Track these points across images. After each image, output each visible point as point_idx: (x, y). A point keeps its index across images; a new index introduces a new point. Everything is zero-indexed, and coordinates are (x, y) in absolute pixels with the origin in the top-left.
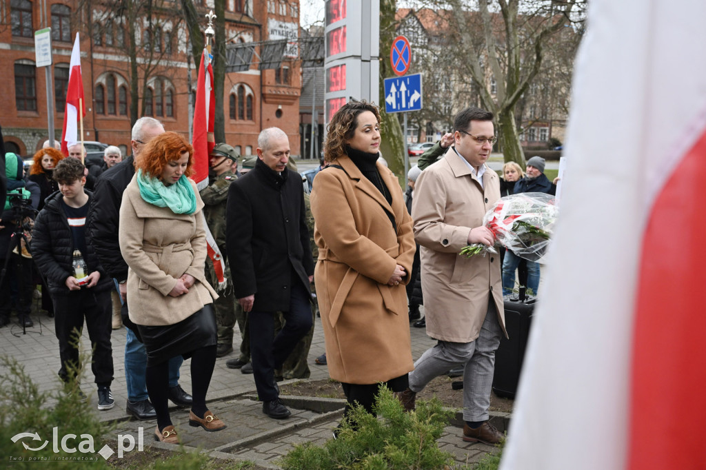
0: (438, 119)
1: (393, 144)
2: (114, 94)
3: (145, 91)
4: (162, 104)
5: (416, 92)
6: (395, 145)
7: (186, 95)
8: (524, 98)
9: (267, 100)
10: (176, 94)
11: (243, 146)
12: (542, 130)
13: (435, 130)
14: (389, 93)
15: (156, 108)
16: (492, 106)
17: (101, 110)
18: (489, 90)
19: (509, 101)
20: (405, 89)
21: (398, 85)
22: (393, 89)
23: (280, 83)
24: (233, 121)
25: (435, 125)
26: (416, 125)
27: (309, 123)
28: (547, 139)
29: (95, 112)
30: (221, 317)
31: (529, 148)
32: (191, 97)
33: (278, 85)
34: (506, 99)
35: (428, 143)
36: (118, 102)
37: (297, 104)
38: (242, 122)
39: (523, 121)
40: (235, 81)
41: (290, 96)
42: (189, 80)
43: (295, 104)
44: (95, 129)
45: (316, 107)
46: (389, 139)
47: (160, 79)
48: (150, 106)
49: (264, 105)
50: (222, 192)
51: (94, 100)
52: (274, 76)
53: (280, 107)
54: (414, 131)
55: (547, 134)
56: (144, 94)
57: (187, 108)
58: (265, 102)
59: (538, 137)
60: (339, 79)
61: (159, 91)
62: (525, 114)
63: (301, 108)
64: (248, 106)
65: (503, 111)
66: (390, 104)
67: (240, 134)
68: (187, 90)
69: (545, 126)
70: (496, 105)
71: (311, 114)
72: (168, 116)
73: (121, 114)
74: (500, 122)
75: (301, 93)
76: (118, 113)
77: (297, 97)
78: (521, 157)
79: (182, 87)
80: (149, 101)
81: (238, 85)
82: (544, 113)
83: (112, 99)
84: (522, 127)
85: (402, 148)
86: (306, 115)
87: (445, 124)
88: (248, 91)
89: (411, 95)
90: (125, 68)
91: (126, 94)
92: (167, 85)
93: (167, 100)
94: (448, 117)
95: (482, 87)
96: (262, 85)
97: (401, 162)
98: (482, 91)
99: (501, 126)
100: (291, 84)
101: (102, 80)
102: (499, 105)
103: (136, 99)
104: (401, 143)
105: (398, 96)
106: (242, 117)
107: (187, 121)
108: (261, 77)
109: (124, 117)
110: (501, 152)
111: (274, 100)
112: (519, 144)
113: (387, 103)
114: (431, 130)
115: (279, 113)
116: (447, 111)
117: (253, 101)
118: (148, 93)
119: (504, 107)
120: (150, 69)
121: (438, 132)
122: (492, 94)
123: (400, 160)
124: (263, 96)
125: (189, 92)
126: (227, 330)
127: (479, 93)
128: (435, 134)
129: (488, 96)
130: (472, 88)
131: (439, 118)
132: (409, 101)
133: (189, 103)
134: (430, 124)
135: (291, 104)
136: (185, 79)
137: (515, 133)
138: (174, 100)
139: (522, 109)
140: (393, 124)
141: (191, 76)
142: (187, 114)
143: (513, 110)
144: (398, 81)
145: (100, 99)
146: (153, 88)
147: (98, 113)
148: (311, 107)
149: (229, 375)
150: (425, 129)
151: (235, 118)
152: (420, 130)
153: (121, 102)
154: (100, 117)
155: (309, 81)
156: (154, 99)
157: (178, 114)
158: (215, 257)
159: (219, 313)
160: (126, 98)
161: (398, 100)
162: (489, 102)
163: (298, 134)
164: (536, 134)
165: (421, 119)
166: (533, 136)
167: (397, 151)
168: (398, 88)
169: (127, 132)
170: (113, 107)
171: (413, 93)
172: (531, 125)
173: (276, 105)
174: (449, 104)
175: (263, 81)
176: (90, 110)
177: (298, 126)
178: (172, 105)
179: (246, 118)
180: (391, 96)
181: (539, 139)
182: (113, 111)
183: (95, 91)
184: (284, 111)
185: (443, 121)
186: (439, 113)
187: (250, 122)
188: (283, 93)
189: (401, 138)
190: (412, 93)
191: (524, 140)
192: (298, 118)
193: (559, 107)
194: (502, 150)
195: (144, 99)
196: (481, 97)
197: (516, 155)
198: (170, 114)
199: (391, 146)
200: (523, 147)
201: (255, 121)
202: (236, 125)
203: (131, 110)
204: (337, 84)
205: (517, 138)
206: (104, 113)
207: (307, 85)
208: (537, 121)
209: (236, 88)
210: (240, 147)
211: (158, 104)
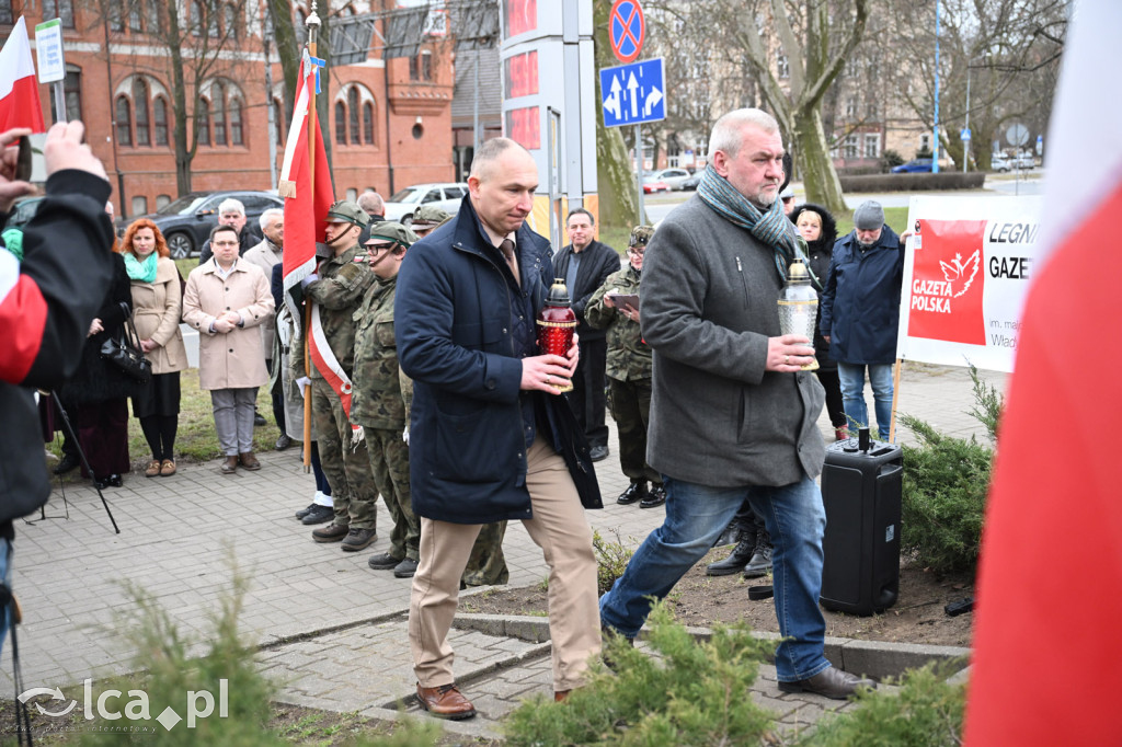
0: (689, 128)
1: (613, 176)
2: (147, 111)
3: (196, 105)
4: (224, 125)
5: (654, 89)
6: (618, 178)
7: (265, 107)
8: (836, 85)
9: (397, 109)
10: (247, 107)
11: (359, 188)
12: (868, 139)
13: (683, 148)
14: (607, 92)
15: (215, 131)
16: (782, 104)
17: (126, 139)
18: (775, 75)
19: (812, 93)
20: (637, 85)
21: (624, 78)
22: (616, 86)
23: (417, 79)
24: (342, 148)
25: (682, 138)
26: (651, 139)
27: (469, 144)
28: (878, 155)
29: (117, 143)
30: (355, 486)
31: (847, 172)
32: (272, 110)
33: (417, 82)
34: (805, 90)
35: (670, 169)
36: (152, 125)
37: (448, 112)
38: (356, 148)
39: (836, 124)
40: (343, 80)
41: (436, 100)
42: (267, 82)
43: (444, 115)
44: (118, 172)
45: (479, 118)
46: (607, 167)
47: (221, 84)
48: (205, 129)
49: (391, 116)
50: (354, 286)
51: (114, 123)
52: (407, 68)
53: (419, 120)
54: (646, 150)
55: (879, 147)
56: (196, 110)
57: (267, 129)
58: (395, 112)
59: (862, 152)
60: (526, 75)
61: (220, 104)
62: (840, 113)
63: (454, 119)
64: (366, 121)
65: (802, 109)
66: (611, 111)
67: (355, 169)
68: (265, 99)
69: (872, 131)
70: (789, 99)
71: (472, 129)
72: (235, 144)
73: (159, 144)
74: (796, 129)
75: (454, 94)
76: (154, 142)
77: (446, 101)
78: (834, 188)
79: (257, 95)
80: (204, 121)
81: (348, 86)
82: (871, 111)
83: (143, 120)
84: (835, 136)
85: (630, 182)
86: (462, 131)
87: (699, 136)
88: (365, 95)
89: (646, 95)
90: (164, 68)
91: (165, 111)
92: (232, 92)
93: (233, 118)
94: (705, 123)
95: (763, 71)
96: (388, 85)
97: (629, 207)
98: (764, 77)
99: (799, 136)
100: (436, 81)
101: (126, 88)
102: (794, 101)
103: (182, 119)
104: (627, 173)
105: (625, 98)
106: (357, 139)
107: (268, 152)
108: (386, 70)
109: (165, 149)
110: (798, 180)
111: (409, 109)
112: (831, 166)
113: (606, 110)
114: (675, 147)
115: (418, 130)
116: (702, 114)
117: (374, 112)
118: (201, 106)
119: (804, 103)
120: (204, 67)
121: (687, 150)
122: (780, 79)
123: (627, 202)
124: (390, 103)
125: (269, 102)
126: (366, 506)
127: (759, 81)
128: (682, 154)
129: (774, 86)
130: (745, 72)
131: (690, 126)
132: (644, 105)
133: (270, 122)
134: (673, 137)
135: (437, 114)
136: (261, 81)
137: (824, 147)
138: (244, 116)
139: (833, 103)
140: (613, 141)
141: (271, 76)
142: (266, 139)
143: (818, 108)
144: (623, 72)
145: (124, 120)
146: (209, 97)
147: (122, 144)
148: (472, 117)
149: (375, 581)
150: (665, 146)
151: (345, 143)
152: (657, 147)
153: (158, 125)
154: (127, 150)
155: (466, 73)
156: (211, 116)
157: (252, 142)
158: (343, 389)
159: (352, 480)
160: (166, 118)
161: (625, 105)
162: (776, 95)
163: (451, 164)
164: (859, 148)
165: (658, 129)
166: (854, 148)
167: (621, 189)
168: (624, 84)
169: (169, 173)
170: (145, 132)
171: (651, 91)
172: (851, 132)
173: (412, 117)
174: (705, 100)
175: (390, 77)
176: (109, 139)
177: (450, 150)
178: (240, 125)
179: (363, 141)
180: (613, 97)
181: (865, 156)
182: (145, 139)
183: (114, 108)
184: (425, 127)
185: (695, 130)
186: (689, 118)
187: (370, 148)
188: (423, 96)
189: (627, 165)
190: (648, 91)
191: (837, 156)
192: (450, 136)
193: (899, 97)
194: (801, 176)
195: (196, 116)
196: (762, 89)
197: (826, 185)
198: (239, 140)
199: (611, 180)
200: (837, 170)
201: (378, 146)
202: (346, 153)
203: (176, 137)
204: (523, 86)
205: (826, 156)
206: (130, 143)
207: (462, 80)
208: (861, 124)
209: (345, 90)
210: (356, 190)
211: (217, 125)
